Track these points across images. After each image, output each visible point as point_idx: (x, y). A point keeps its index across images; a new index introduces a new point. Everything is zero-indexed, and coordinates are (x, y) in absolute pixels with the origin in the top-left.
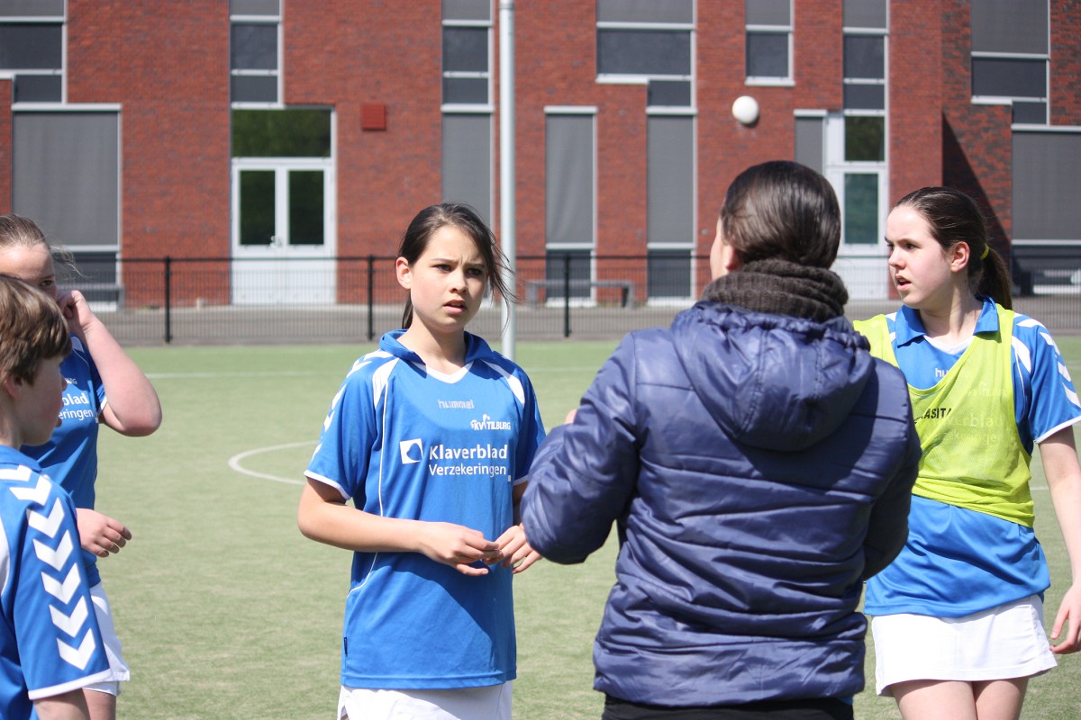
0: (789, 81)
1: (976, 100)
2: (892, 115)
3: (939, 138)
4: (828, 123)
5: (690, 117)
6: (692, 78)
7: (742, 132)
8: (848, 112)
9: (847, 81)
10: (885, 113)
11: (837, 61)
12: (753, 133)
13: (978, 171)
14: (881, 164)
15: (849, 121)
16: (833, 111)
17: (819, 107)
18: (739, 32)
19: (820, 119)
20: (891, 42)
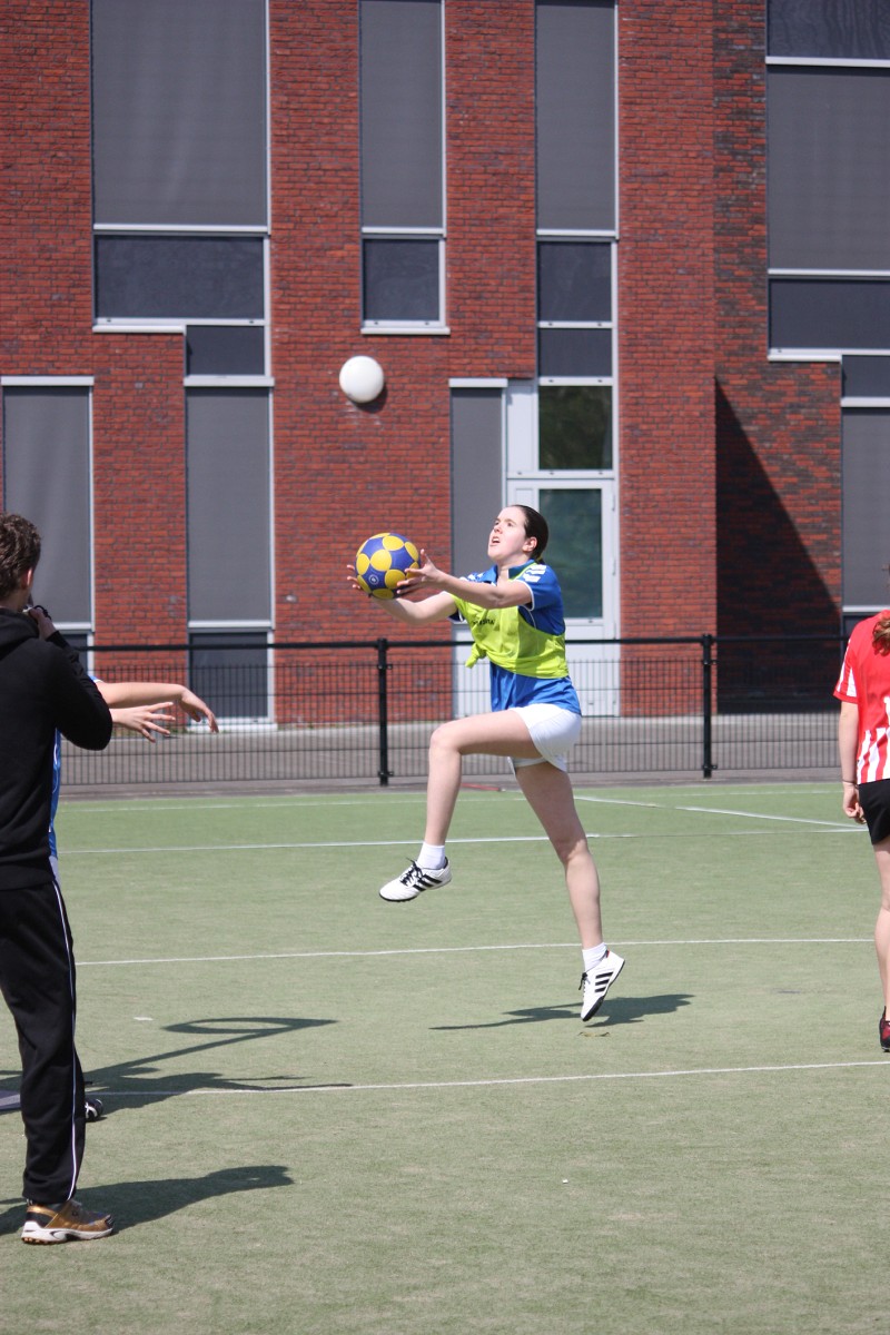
0: (440, 327)
1: (776, 355)
2: (623, 384)
3: (711, 424)
4: (509, 401)
5: (262, 391)
6: (266, 322)
7: (356, 418)
8: (545, 381)
9: (544, 324)
10: (612, 381)
11: (525, 289)
12: (376, 420)
13: (779, 483)
14: (606, 473)
15: (546, 395)
16: (518, 379)
17: (493, 374)
18: (350, 239)
19: (496, 392)
20: (621, 253)
